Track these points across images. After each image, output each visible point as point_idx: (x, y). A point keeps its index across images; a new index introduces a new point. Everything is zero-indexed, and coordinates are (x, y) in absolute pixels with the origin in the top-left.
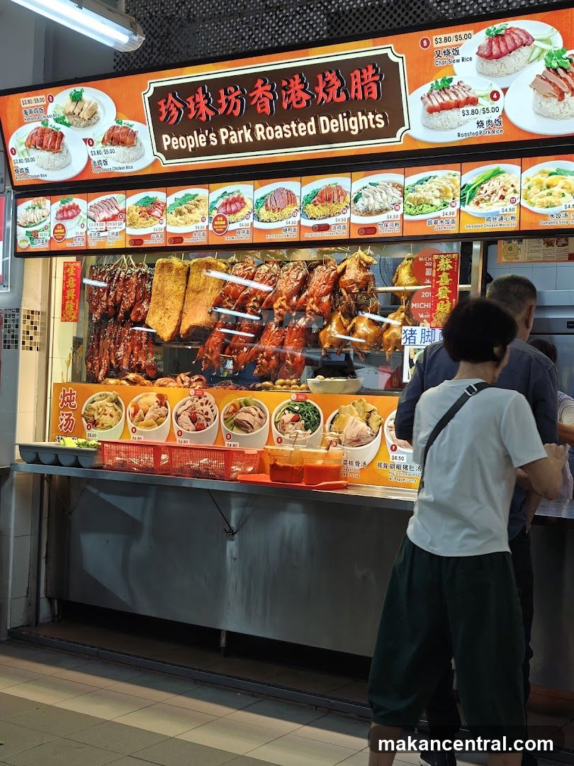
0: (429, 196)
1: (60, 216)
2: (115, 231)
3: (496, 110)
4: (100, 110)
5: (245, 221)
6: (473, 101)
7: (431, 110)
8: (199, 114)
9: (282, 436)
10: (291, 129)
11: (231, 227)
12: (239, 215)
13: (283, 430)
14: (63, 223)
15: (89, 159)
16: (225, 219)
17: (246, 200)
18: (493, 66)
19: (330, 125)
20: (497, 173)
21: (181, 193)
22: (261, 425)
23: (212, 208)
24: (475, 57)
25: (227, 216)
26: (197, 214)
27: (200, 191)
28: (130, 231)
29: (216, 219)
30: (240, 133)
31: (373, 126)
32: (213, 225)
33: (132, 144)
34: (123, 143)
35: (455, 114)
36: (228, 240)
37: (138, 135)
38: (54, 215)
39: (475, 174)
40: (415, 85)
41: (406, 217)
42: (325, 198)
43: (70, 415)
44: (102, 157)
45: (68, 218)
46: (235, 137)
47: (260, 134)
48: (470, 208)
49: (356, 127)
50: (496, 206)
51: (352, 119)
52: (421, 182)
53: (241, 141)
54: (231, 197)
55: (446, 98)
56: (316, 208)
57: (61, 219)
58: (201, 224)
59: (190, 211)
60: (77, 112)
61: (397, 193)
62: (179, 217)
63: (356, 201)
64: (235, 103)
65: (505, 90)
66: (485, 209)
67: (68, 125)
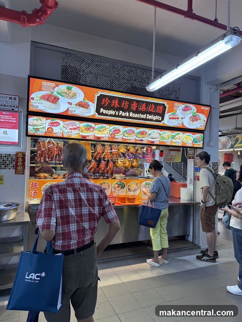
0: (165, 136)
1: (50, 125)
2: (75, 133)
3: (182, 121)
4: (78, 95)
5: (120, 136)
6: (178, 118)
7: (170, 118)
8: (115, 105)
9: (115, 191)
10: (139, 116)
11: (116, 137)
12: (118, 134)
13: (115, 189)
14: (53, 127)
15: (68, 109)
16: (114, 134)
17: (121, 130)
18: (184, 112)
19: (149, 117)
20: (179, 134)
21: (100, 125)
22: (109, 189)
23: (110, 131)
24: (181, 109)
25: (115, 134)
26: (105, 132)
27: (107, 126)
28: (81, 134)
29: (111, 134)
30: (125, 113)
31: (159, 119)
32: (111, 136)
33: (87, 108)
34: (84, 107)
35: (174, 120)
36: (115, 140)
37: (90, 106)
38: (47, 124)
39: (175, 133)
40: (168, 112)
41: (160, 140)
42: (142, 133)
43: (36, 191)
44: (73, 109)
45: (54, 126)
46: (124, 114)
47: (131, 115)
48: (173, 140)
49: (155, 119)
50: (178, 141)
51: (154, 116)
52: (164, 133)
53: (125, 115)
54: (116, 129)
55: (174, 117)
56: (140, 135)
57: (51, 126)
58: (106, 135)
59: (103, 131)
60: (68, 93)
61: (159, 135)
62: (99, 132)
63: (149, 135)
64: (126, 106)
65: (184, 118)
66: (176, 141)
67: (63, 96)
